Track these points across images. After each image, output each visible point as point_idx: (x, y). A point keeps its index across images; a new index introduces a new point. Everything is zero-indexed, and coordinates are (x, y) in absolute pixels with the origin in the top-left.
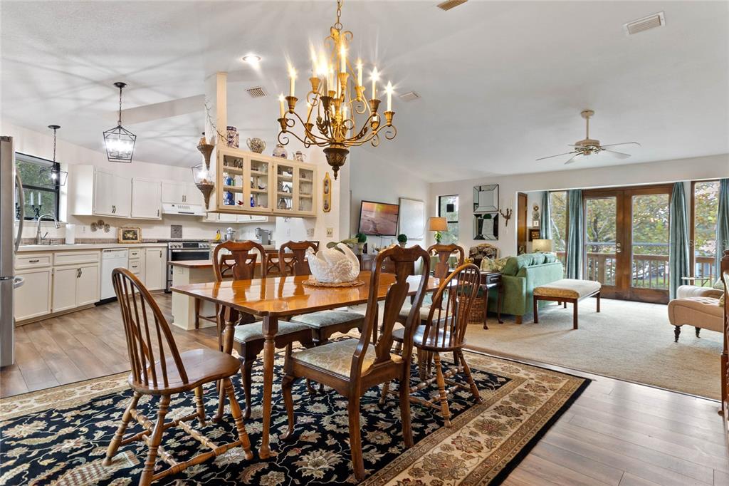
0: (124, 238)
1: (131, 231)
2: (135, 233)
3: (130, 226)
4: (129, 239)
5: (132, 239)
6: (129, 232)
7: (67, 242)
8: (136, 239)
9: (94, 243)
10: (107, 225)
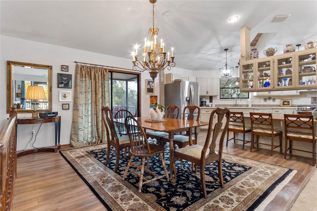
0: (283, 104)
1: (287, 101)
2: (289, 102)
3: (286, 99)
4: (285, 105)
5: (287, 105)
6: (285, 101)
7: (249, 106)
8: (289, 105)
9: (265, 106)
10: (273, 99)
